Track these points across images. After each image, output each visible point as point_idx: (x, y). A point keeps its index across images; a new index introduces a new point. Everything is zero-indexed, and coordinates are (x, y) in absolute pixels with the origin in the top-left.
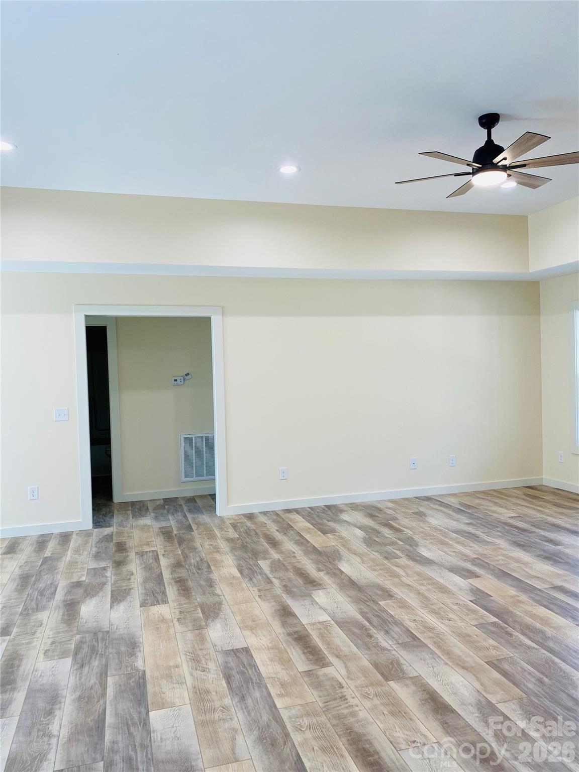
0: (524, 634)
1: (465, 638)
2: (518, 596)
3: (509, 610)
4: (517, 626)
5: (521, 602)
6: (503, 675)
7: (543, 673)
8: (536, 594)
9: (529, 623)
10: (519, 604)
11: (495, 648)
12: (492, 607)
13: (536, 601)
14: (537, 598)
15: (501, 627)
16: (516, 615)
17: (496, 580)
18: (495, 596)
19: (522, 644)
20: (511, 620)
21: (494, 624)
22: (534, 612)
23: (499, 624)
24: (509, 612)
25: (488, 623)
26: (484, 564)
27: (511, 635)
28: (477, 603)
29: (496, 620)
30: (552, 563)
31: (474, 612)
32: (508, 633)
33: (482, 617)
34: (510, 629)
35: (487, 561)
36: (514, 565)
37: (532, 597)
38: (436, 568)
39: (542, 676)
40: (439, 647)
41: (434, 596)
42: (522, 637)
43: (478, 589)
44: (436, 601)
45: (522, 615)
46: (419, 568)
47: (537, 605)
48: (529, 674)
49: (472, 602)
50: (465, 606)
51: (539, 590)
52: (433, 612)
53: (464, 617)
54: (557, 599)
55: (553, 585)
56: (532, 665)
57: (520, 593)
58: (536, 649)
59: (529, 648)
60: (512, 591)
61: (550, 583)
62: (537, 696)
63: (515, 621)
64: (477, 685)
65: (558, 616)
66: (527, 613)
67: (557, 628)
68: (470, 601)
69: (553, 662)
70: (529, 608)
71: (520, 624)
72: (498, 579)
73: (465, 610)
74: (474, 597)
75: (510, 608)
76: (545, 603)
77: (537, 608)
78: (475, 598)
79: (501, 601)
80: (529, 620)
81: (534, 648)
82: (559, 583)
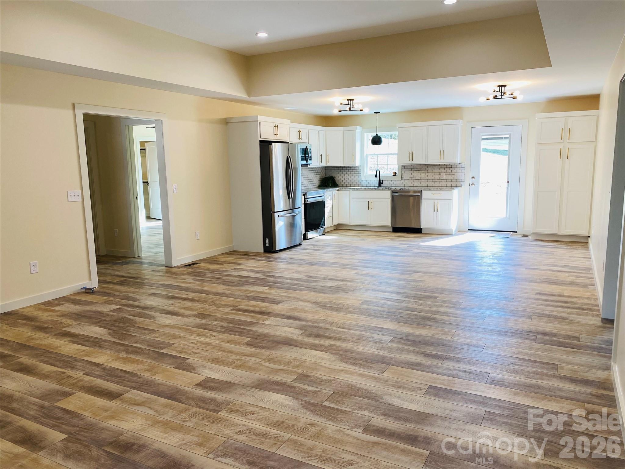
0: (140, 348)
1: (175, 337)
2: (152, 375)
4: (146, 352)
5: (148, 370)
6: (147, 328)
8: (136, 382)
10: (149, 368)
11: (156, 337)
12: (169, 359)
13: (136, 375)
14: (134, 379)
15: (157, 348)
16: (149, 358)
17: (179, 387)
18: (171, 368)
19: (140, 343)
20: (152, 355)
21: (162, 348)
22: (135, 365)
23: (159, 349)
24: (155, 359)
25: (165, 348)
26: (204, 405)
27: (149, 346)
28: (182, 359)
29: (162, 351)
30: (121, 437)
31: (180, 352)
33: (172, 350)
34: (150, 348)
35: (201, 410)
36: (168, 416)
37: (140, 378)
38: (245, 381)
39: (127, 333)
40: (187, 329)
41: (218, 354)
42: (141, 346)
43: (188, 371)
44: (213, 350)
45: (144, 360)
46: (260, 375)
47: (134, 372)
48: (133, 332)
49: (187, 358)
50: (189, 354)
51: (134, 388)
52: (208, 344)
53: (185, 347)
54: (117, 383)
55: (121, 400)
56: (133, 336)
57: (151, 379)
58: (131, 343)
59: (135, 343)
60: (159, 378)
61: (124, 401)
62: (129, 326)
63: (148, 354)
64: (157, 322)
66: (141, 362)
67: (117, 359)
68: (189, 359)
69: (121, 340)
70: (140, 367)
71: (144, 353)
72: (176, 388)
73: (188, 351)
74: (188, 363)
75: (154, 362)
76: (128, 376)
77: (134, 369)
78: (186, 362)
79: (164, 366)
80: (139, 358)
82: (113, 404)
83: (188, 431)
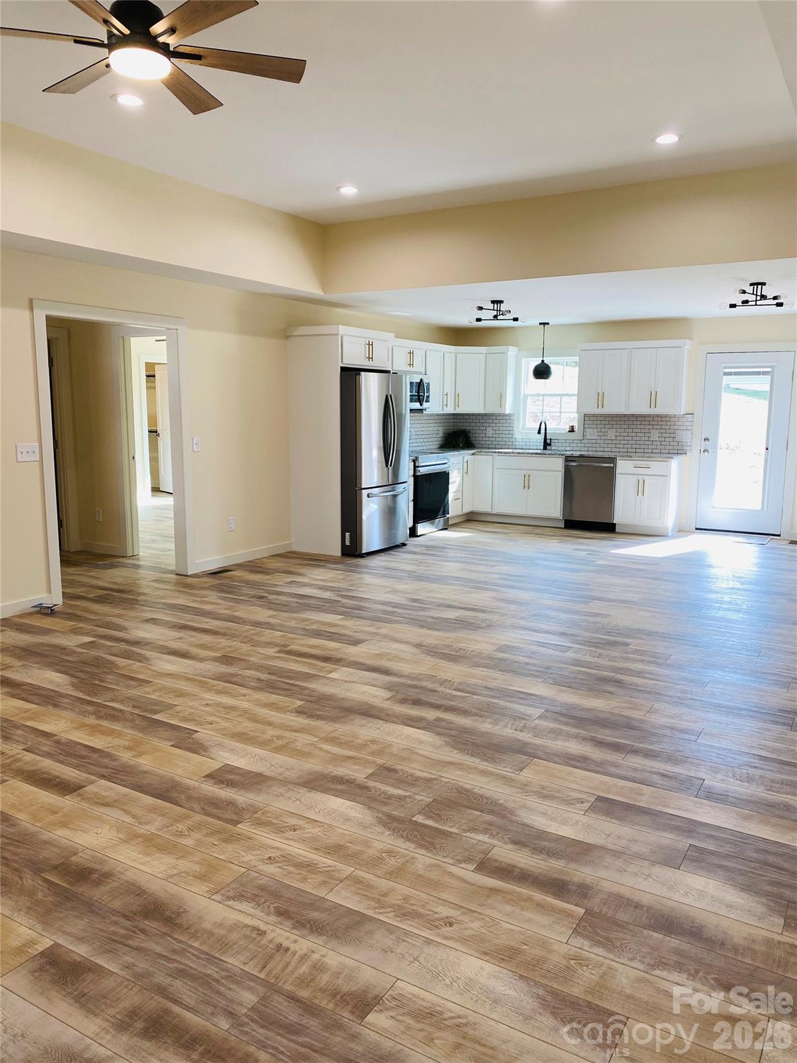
0: (121, 711)
1: (180, 694)
2: (134, 756)
3: (143, 733)
4: (129, 717)
5: (129, 748)
6: (134, 678)
7: (100, 686)
8: (107, 768)
9: (115, 723)
10: (131, 744)
11: (148, 693)
12: (167, 731)
13: (108, 755)
14: (106, 761)
15: (147, 711)
16: (132, 728)
17: (177, 778)
18: (166, 746)
19: (121, 702)
20: (138, 722)
21: (156, 712)
22: (110, 739)
23: (150, 713)
24: (142, 730)
25: (162, 711)
26: (214, 811)
27: (134, 707)
28: (188, 732)
29: (155, 717)
31: (185, 719)
32: (138, 707)
33: (173, 716)
34: (136, 711)
35: (210, 820)
36: (155, 826)
37: (114, 760)
38: (288, 773)
39: (102, 684)
40: (200, 681)
41: (246, 726)
42: (122, 707)
44: (240, 719)
45: (124, 730)
46: (313, 765)
47: (106, 750)
48: (111, 683)
49: (195, 731)
50: (199, 724)
51: (103, 777)
52: (233, 708)
53: (193, 711)
54: (76, 767)
55: (79, 795)
56: (110, 689)
57: (132, 763)
58: (106, 701)
59: (113, 701)
60: (145, 762)
61: (83, 798)
62: (105, 673)
63: (133, 721)
64: (153, 668)
65: (78, 741)
66: (120, 734)
67: (81, 726)
68: (198, 732)
69: (89, 695)
70: (117, 741)
71: (126, 720)
72: (173, 780)
73: (197, 719)
74: (196, 739)
75: (141, 735)
76: (95, 756)
77: (107, 746)
78: (193, 736)
79: (156, 742)
80: (116, 726)
81: (109, 701)
82: (67, 803)
83: (185, 853)
